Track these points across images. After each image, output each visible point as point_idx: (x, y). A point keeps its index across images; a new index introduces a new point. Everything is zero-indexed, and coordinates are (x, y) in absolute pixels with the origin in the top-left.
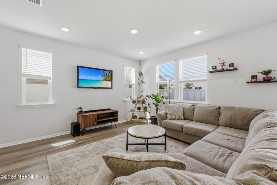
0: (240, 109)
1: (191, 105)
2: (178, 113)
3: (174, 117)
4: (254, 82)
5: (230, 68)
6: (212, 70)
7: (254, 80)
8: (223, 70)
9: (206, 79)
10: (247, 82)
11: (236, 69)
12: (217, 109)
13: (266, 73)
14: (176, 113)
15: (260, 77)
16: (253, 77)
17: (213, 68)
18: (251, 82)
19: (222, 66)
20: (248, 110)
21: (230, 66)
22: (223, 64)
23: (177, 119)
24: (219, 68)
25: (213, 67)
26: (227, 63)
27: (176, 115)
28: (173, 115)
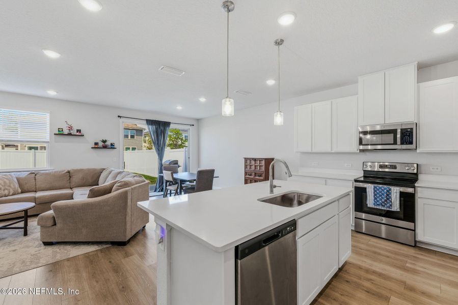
0: (89, 170)
1: (29, 173)
2: (12, 186)
3: (6, 192)
4: (97, 148)
5: (78, 134)
6: (57, 133)
7: (96, 146)
8: (70, 134)
9: (49, 140)
10: (92, 148)
11: (83, 135)
12: (67, 172)
13: (104, 142)
14: (9, 186)
15: (101, 144)
16: (96, 144)
17: (59, 131)
18: (95, 148)
19: (69, 130)
20: (94, 170)
21: (77, 132)
22: (70, 128)
23: (11, 194)
24: (66, 131)
25: (59, 129)
26: (75, 128)
27: (9, 190)
28: (4, 190)
